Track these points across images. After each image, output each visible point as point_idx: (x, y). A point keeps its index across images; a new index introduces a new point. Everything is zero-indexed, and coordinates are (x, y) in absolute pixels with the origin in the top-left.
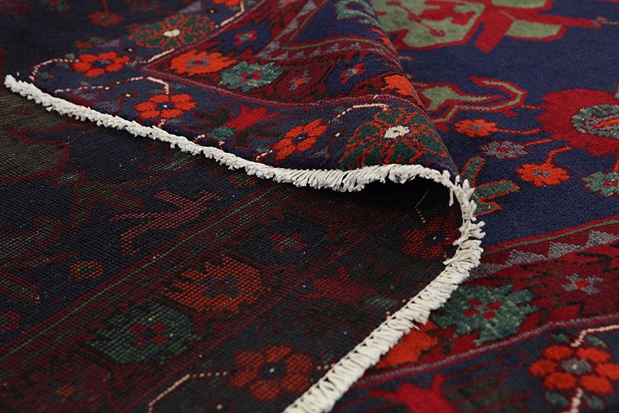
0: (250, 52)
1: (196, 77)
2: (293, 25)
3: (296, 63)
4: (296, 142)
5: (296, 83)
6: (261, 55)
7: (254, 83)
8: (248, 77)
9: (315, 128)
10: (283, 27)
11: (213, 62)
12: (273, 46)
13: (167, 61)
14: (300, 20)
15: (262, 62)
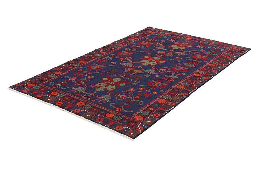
0: (38, 84)
1: (30, 87)
2: (44, 82)
3: (42, 87)
4: (39, 96)
5: (42, 89)
6: (39, 85)
7: (37, 88)
8: (36, 87)
9: (42, 95)
10: (43, 82)
11: (33, 85)
12: (41, 84)
13: (27, 85)
14: (46, 82)
15: (39, 86)
